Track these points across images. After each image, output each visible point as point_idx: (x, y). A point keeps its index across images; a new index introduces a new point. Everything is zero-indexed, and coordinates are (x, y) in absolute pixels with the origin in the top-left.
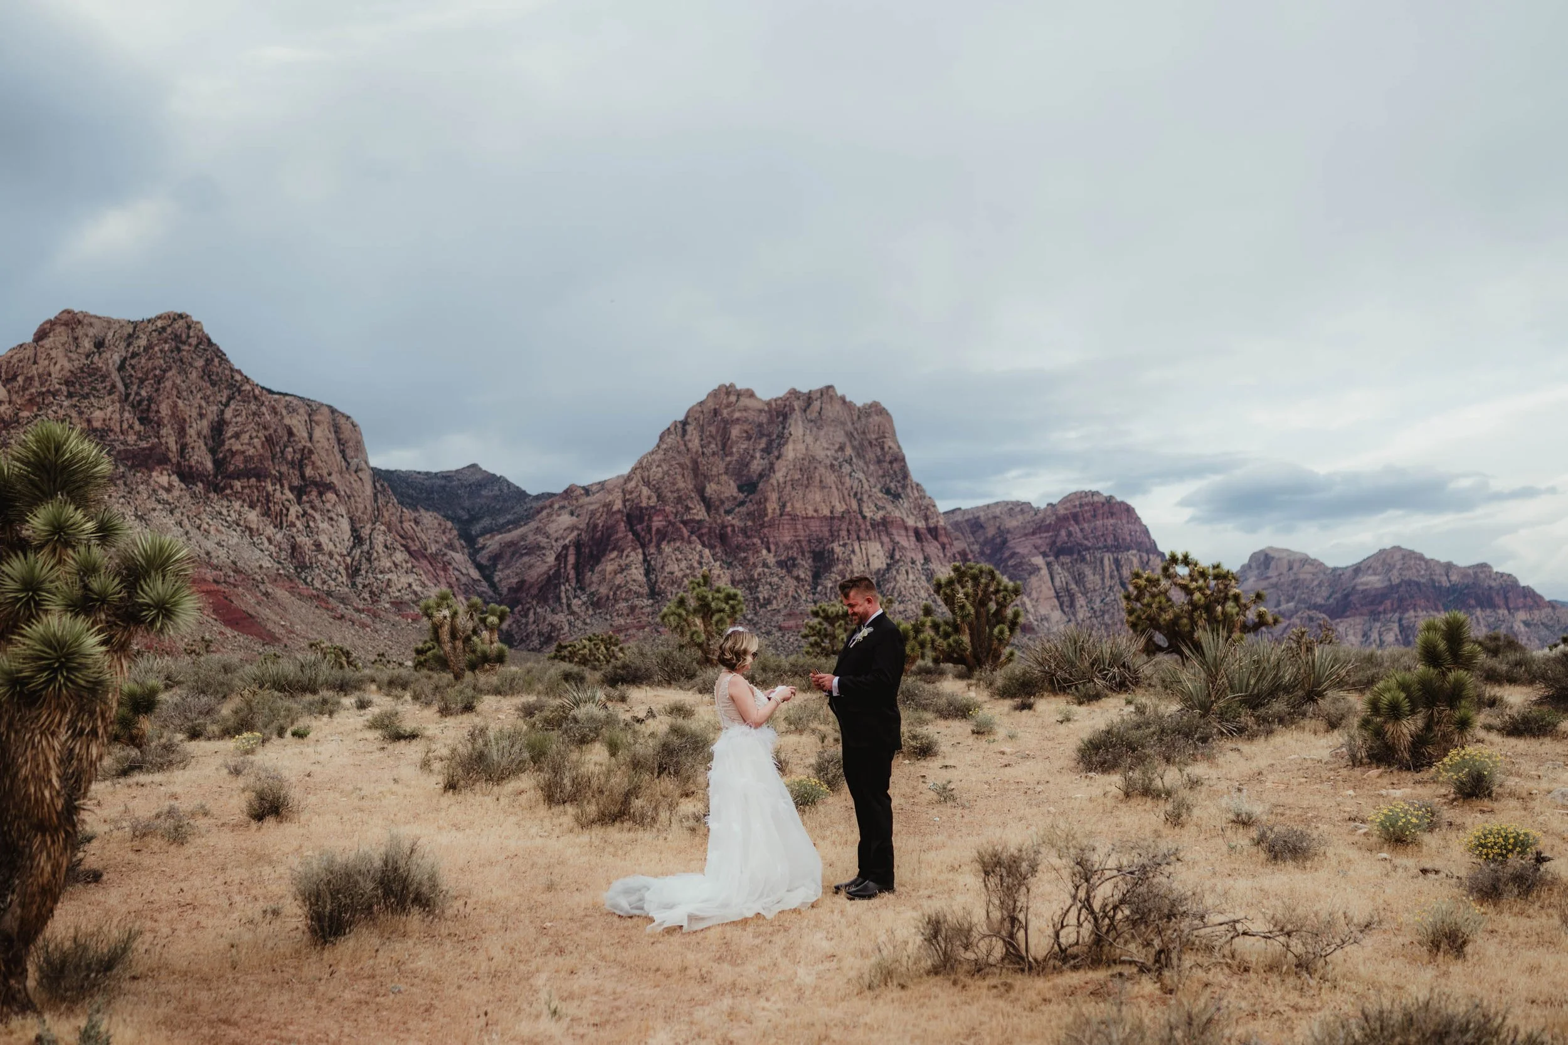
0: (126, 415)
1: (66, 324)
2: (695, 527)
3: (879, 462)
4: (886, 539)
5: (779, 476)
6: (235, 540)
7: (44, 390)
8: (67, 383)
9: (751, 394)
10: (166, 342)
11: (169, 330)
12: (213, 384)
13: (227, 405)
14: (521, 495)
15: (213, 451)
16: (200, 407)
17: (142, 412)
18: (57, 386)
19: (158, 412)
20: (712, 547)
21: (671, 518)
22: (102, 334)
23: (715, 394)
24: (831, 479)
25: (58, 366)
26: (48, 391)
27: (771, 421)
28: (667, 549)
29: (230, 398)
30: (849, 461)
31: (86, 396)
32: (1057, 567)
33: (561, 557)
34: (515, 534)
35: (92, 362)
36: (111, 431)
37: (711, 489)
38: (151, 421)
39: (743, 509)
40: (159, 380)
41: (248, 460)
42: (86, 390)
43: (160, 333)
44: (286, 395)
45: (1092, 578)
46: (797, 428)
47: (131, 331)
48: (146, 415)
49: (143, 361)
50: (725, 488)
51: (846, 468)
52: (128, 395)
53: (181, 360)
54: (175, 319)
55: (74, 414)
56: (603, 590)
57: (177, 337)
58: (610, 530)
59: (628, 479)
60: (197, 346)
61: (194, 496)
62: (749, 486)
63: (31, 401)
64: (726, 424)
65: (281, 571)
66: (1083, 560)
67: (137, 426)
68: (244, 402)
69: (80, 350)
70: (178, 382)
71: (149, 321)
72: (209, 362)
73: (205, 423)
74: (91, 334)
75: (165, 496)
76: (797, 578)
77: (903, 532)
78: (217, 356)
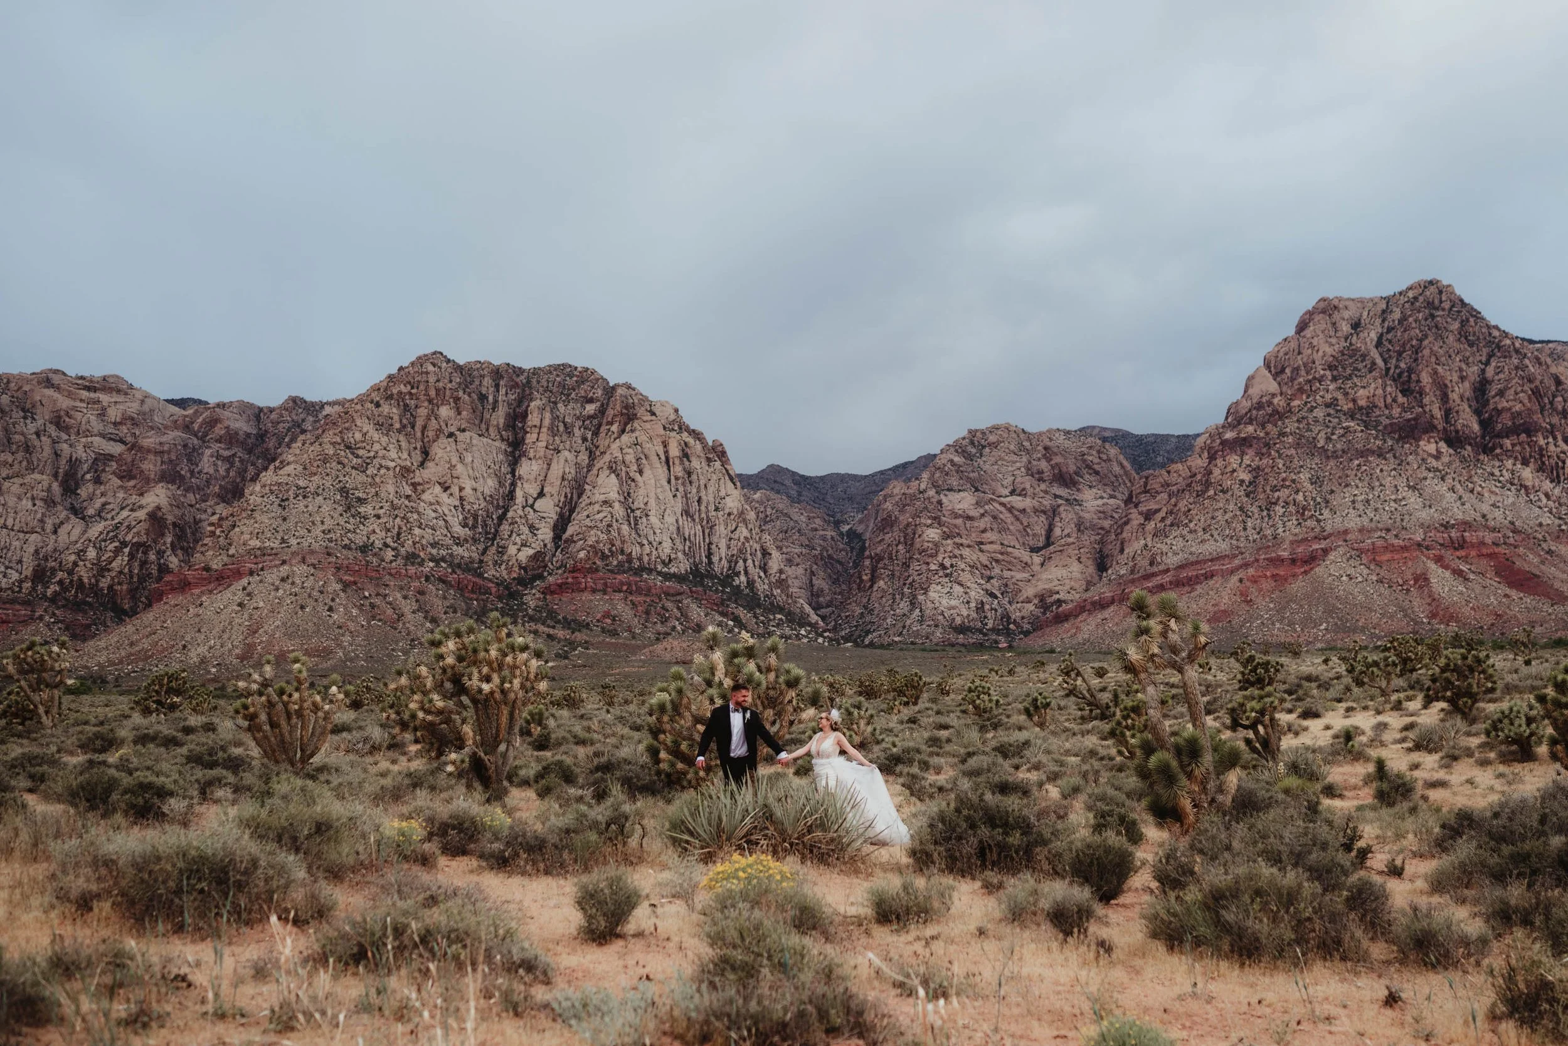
0: (1389, 389)
1: (1324, 312)
6: (1511, 500)
7: (1310, 377)
8: (1331, 367)
10: (1419, 312)
11: (1421, 299)
12: (1471, 345)
13: (1487, 363)
15: (1477, 412)
16: (1461, 370)
17: (1403, 383)
18: (1322, 372)
19: (1418, 381)
22: (1358, 315)
25: (1321, 353)
26: (1315, 378)
29: (1490, 356)
31: (1349, 378)
35: (1351, 344)
36: (1376, 407)
38: (1412, 392)
40: (1417, 350)
41: (1515, 416)
42: (1348, 371)
43: (1412, 304)
44: (1549, 342)
47: (1384, 306)
48: (1407, 385)
49: (1399, 334)
52: (1388, 370)
53: (1437, 327)
54: (1425, 287)
55: (1340, 396)
57: (1430, 304)
60: (1451, 309)
61: (1463, 460)
63: (1301, 390)
65: (1563, 527)
67: (1401, 399)
68: (1505, 357)
69: (1339, 334)
70: (1435, 348)
71: (1401, 293)
72: (1464, 323)
73: (1467, 384)
74: (1346, 317)
75: (1434, 463)
78: (1472, 316)
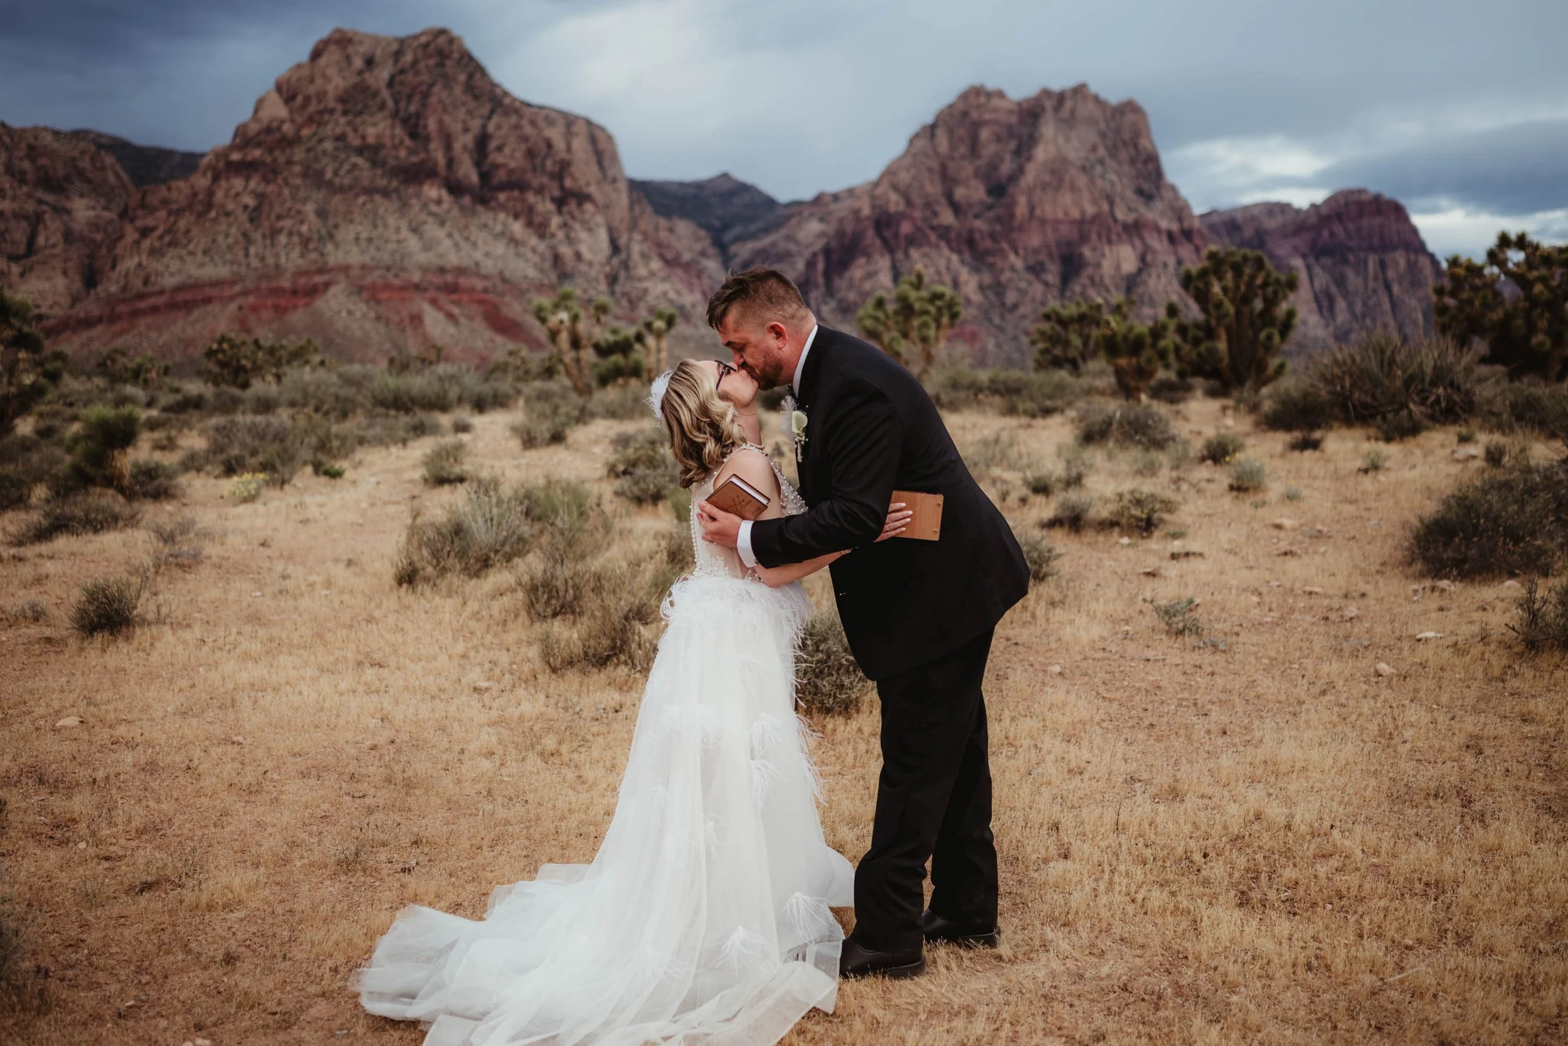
0: (397, 130)
1: (338, 43)
2: (944, 233)
3: (1133, 162)
4: (1137, 242)
5: (1030, 177)
6: (502, 251)
7: (321, 108)
8: (342, 101)
9: (1000, 94)
10: (430, 58)
11: (433, 45)
12: (476, 98)
13: (489, 118)
14: (770, 203)
15: (478, 164)
16: (465, 121)
17: (411, 127)
18: (333, 104)
19: (426, 127)
20: (959, 252)
21: (920, 223)
22: (371, 51)
23: (965, 96)
24: (1082, 180)
25: (333, 85)
26: (325, 109)
27: (1022, 122)
28: (914, 253)
29: (492, 112)
30: (1101, 162)
31: (359, 113)
32: (1317, 270)
33: (811, 264)
34: (765, 242)
35: (363, 79)
36: (384, 146)
37: (959, 193)
38: (419, 136)
39: (991, 214)
40: (426, 96)
41: (511, 172)
42: (359, 107)
43: (424, 49)
44: (544, 108)
45: (1353, 280)
46: (1048, 129)
47: (398, 48)
48: (414, 129)
49: (410, 77)
50: (973, 192)
51: (1098, 169)
52: (397, 111)
53: (445, 76)
54: (437, 35)
55: (349, 131)
56: (852, 296)
57: (440, 52)
58: (858, 237)
59: (876, 184)
60: (459, 61)
61: (462, 209)
62: (999, 189)
63: (310, 120)
64: (976, 126)
65: (545, 280)
66: (1345, 261)
67: (408, 142)
68: (505, 115)
69: (352, 68)
70: (443, 96)
71: (414, 36)
72: (471, 76)
73: (469, 136)
74: (361, 51)
75: (434, 208)
76: (1046, 284)
77: (1155, 235)
78: (478, 71)
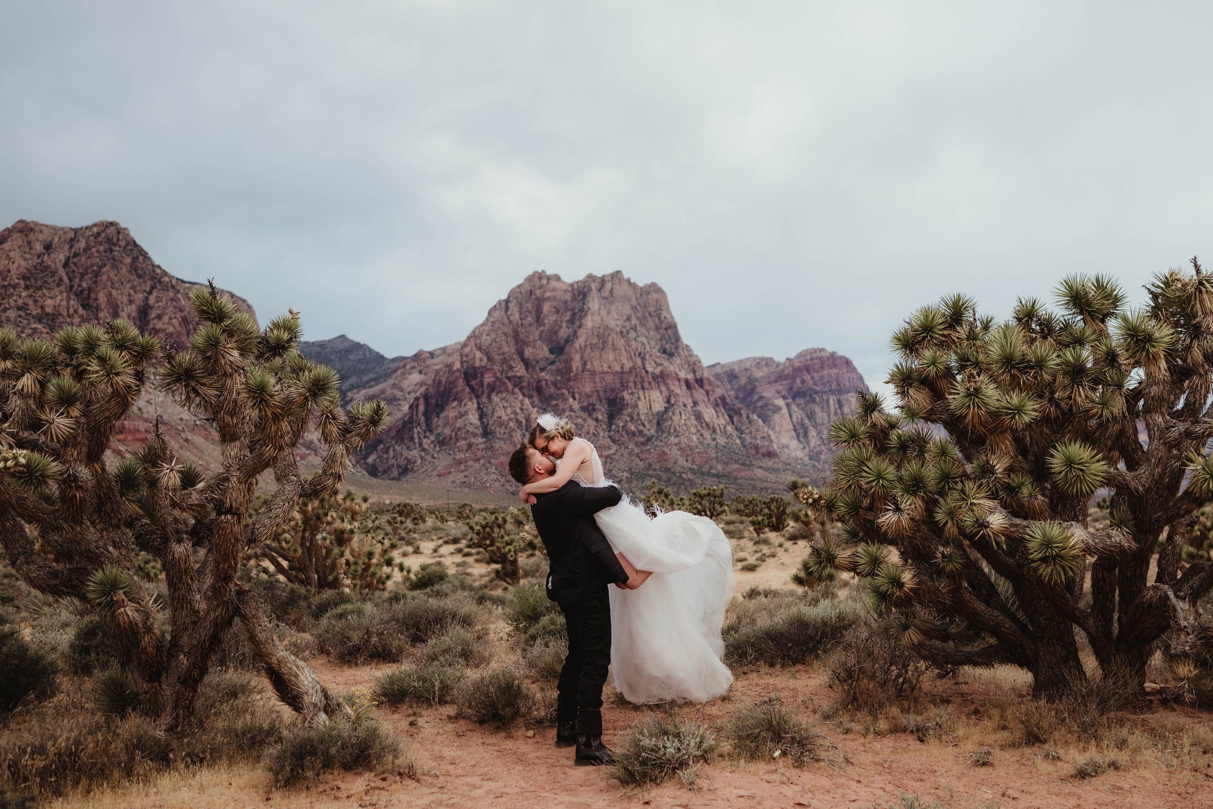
0: (72, 302)
1: (21, 231)
2: (518, 382)
3: (657, 328)
4: (663, 388)
5: (581, 341)
6: (161, 399)
7: (6, 283)
8: (24, 278)
9: (557, 278)
10: (101, 245)
11: (103, 235)
12: (139, 277)
13: (150, 293)
14: (380, 358)
16: (130, 295)
17: (84, 299)
18: (16, 281)
19: (96, 299)
20: (530, 397)
21: (499, 375)
22: (50, 239)
23: (530, 279)
24: (621, 342)
25: (16, 265)
26: (10, 285)
27: (574, 298)
28: (496, 398)
29: (153, 288)
30: (635, 329)
31: (40, 288)
32: (794, 407)
33: (413, 407)
34: (377, 388)
35: (42, 261)
36: (60, 315)
37: (528, 352)
38: (90, 307)
39: (554, 367)
40: (97, 274)
41: (169, 335)
42: (39, 283)
43: (96, 238)
44: (195, 283)
45: (821, 415)
46: (594, 303)
47: (72, 236)
48: (87, 301)
49: (83, 259)
50: (540, 351)
51: (632, 334)
52: (72, 287)
53: (114, 259)
54: (107, 226)
55: (30, 302)
56: (447, 431)
57: (109, 240)
58: (452, 384)
59: (465, 345)
60: (125, 247)
62: (558, 349)
64: (540, 302)
65: (198, 422)
66: (814, 401)
67: (81, 311)
68: (164, 290)
69: (33, 252)
70: (112, 275)
71: (87, 228)
72: (135, 259)
73: (134, 307)
74: (41, 238)
76: (597, 420)
77: (676, 383)
78: (142, 255)
